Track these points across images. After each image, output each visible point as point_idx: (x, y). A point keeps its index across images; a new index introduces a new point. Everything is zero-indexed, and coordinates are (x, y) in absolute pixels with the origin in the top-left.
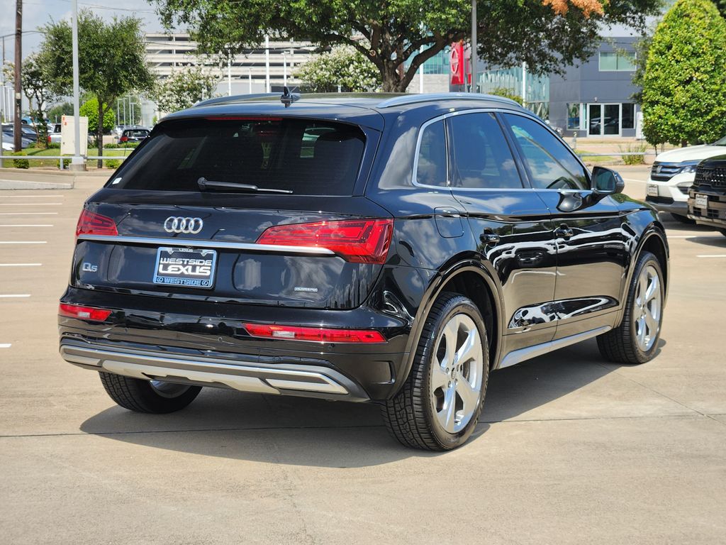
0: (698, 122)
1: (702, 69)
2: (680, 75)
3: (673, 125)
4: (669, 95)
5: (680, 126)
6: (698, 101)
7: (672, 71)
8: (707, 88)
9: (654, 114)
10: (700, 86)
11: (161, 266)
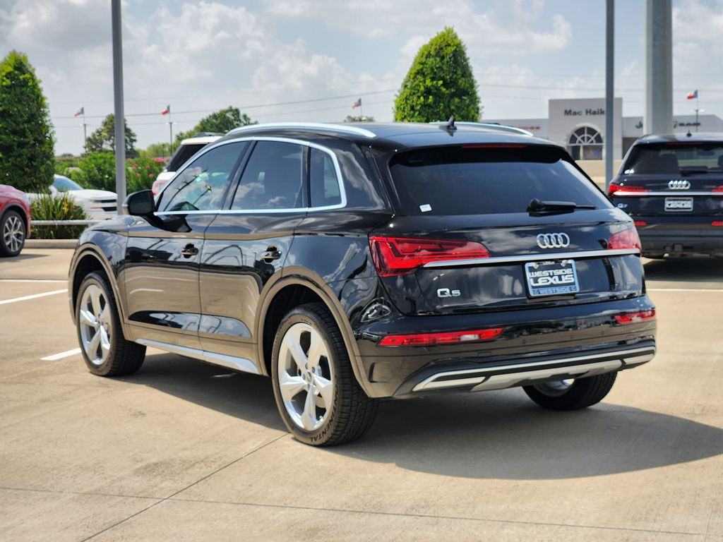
11: (532, 280)
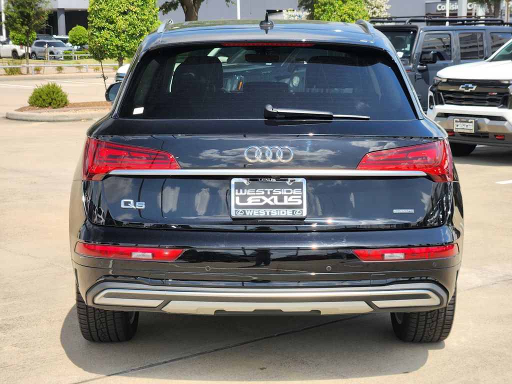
0: (134, 43)
1: (135, 4)
2: (120, 8)
3: (117, 46)
4: (112, 22)
5: (122, 46)
6: (134, 27)
7: (114, 5)
8: (140, 17)
9: (101, 37)
10: (135, 16)
11: (238, 198)
